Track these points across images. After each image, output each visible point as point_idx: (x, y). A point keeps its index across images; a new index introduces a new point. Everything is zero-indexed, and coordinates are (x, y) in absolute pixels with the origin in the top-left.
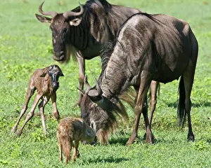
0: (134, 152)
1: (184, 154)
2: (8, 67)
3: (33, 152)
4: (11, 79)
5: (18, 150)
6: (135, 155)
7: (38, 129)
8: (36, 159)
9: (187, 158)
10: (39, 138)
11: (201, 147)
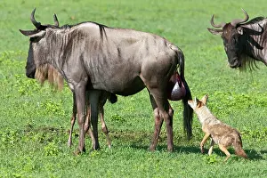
0: (145, 166)
1: (195, 168)
2: (21, 81)
3: (46, 166)
4: (23, 93)
5: (31, 164)
6: (147, 169)
7: (50, 144)
8: (49, 173)
9: (198, 172)
10: (51, 152)
11: (212, 160)
